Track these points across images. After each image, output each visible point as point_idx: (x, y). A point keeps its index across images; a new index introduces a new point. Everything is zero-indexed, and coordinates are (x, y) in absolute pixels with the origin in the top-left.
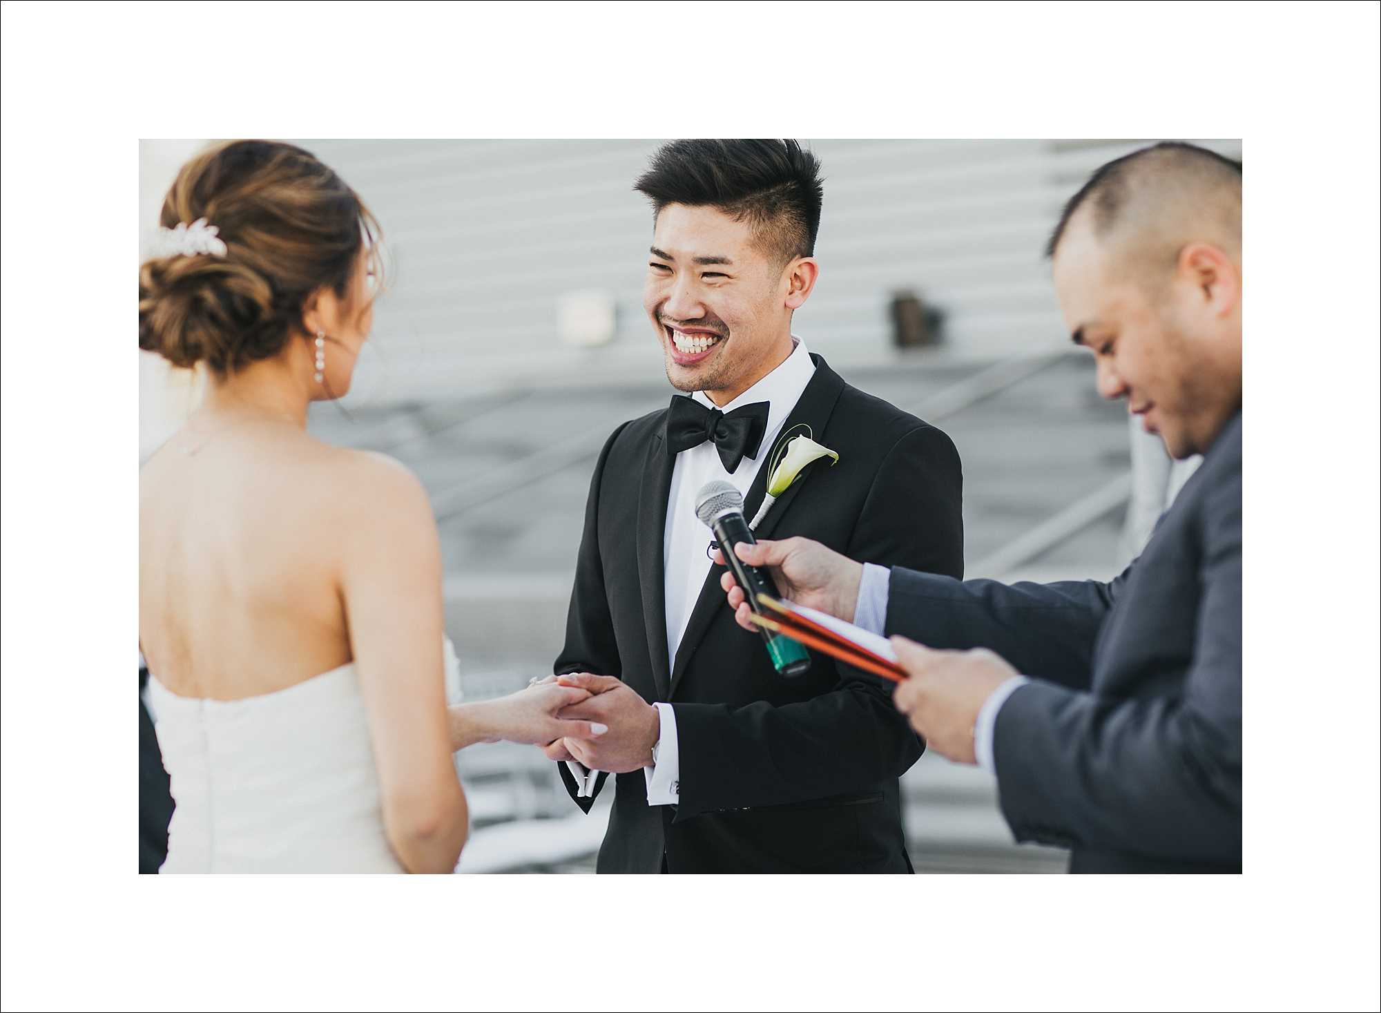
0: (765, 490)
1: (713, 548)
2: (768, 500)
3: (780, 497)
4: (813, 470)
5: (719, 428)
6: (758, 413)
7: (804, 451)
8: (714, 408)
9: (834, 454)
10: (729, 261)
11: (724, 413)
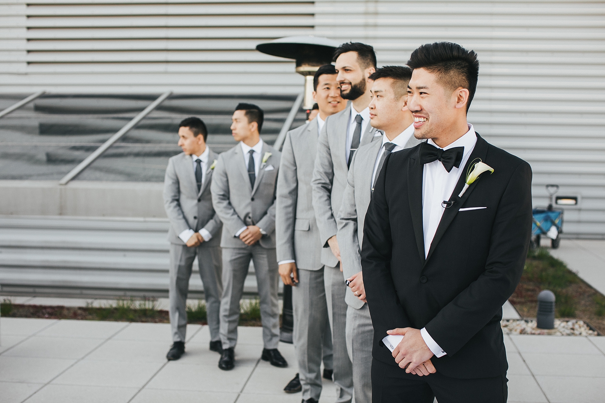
0: (465, 182)
1: (444, 203)
2: (466, 186)
3: (471, 185)
4: (484, 175)
5: (443, 156)
6: (460, 151)
7: (481, 167)
8: (439, 148)
9: (492, 170)
10: (427, 87)
11: (444, 150)
